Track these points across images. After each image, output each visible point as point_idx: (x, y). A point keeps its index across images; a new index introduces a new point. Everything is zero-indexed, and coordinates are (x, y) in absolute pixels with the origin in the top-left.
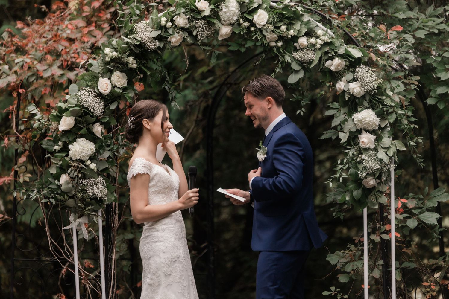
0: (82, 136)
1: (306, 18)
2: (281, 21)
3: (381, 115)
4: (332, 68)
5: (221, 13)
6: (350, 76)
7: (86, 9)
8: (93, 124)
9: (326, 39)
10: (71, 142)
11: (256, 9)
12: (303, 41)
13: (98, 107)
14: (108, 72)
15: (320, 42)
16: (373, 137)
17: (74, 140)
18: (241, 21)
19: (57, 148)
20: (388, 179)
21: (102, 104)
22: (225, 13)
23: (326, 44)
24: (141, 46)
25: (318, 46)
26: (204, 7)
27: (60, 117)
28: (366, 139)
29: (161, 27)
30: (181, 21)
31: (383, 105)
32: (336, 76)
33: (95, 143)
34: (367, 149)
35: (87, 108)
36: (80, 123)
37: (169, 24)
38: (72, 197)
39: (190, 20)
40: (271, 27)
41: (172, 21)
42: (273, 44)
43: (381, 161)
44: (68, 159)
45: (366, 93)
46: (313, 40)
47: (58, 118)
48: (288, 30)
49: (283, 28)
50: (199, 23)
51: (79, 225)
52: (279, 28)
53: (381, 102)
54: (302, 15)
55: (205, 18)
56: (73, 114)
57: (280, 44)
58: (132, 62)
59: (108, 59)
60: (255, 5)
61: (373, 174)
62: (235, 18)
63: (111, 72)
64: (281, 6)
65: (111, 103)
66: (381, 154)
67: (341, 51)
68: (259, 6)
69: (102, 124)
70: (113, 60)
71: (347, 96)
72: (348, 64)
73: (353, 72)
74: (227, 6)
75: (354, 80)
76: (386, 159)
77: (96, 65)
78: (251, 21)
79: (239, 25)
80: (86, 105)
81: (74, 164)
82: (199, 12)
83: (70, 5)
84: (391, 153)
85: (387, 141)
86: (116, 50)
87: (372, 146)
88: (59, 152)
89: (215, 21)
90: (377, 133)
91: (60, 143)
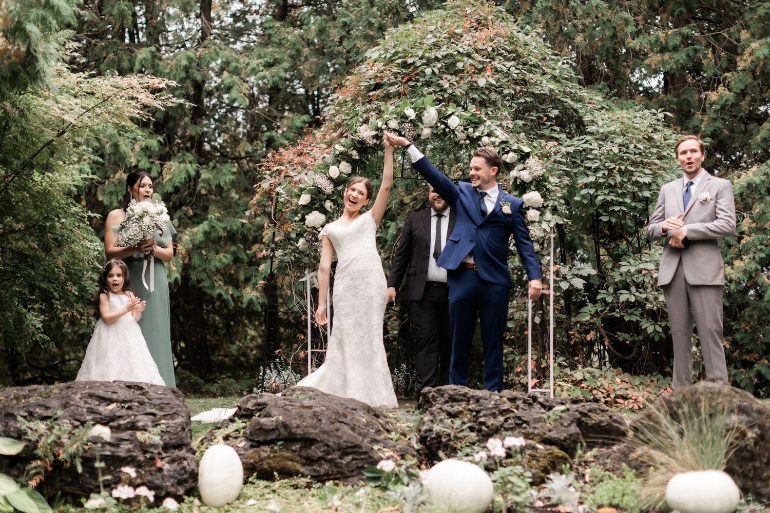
0: (316, 209)
1: (488, 123)
2: (468, 125)
3: (544, 196)
4: (508, 161)
5: (423, 118)
6: (521, 166)
7: (328, 137)
8: (325, 201)
9: (503, 138)
10: (307, 214)
11: (450, 115)
12: (485, 139)
13: (328, 188)
14: (337, 162)
15: (498, 141)
16: (538, 213)
17: (310, 212)
18: (439, 124)
19: (297, 218)
20: (549, 246)
21: (332, 186)
22: (427, 117)
23: (503, 142)
24: (362, 142)
25: (497, 144)
26: (411, 113)
27: (300, 196)
28: (532, 214)
29: (378, 129)
30: (393, 124)
31: (546, 188)
32: (509, 167)
33: (325, 215)
34: (533, 222)
35: (320, 188)
36: (315, 199)
37: (384, 126)
38: (307, 256)
39: (401, 123)
40: (462, 128)
41: (386, 124)
42: (462, 142)
43: (545, 230)
44: (305, 227)
45: (533, 179)
46: (493, 139)
47: (299, 196)
48: (474, 132)
49: (471, 130)
50: (407, 125)
51: (312, 278)
52: (467, 130)
53: (545, 187)
54: (485, 121)
55: (411, 121)
56: (310, 192)
57: (468, 142)
58: (355, 155)
59: (337, 152)
60: (450, 113)
61: (538, 241)
62: (435, 122)
63: (340, 162)
64: (470, 114)
65: (339, 186)
66: (544, 225)
67: (515, 147)
68: (453, 113)
69: (332, 201)
70: (341, 153)
71: (518, 182)
72: (520, 157)
73: (524, 163)
74: (428, 113)
75: (524, 169)
76: (548, 229)
77: (329, 158)
78: (446, 124)
79: (437, 127)
80: (319, 186)
81: (309, 230)
82: (407, 118)
83: (316, 136)
84: (552, 225)
85: (548, 215)
86: (343, 146)
87: (537, 220)
88: (299, 221)
89: (419, 124)
90: (542, 209)
91: (299, 215)
